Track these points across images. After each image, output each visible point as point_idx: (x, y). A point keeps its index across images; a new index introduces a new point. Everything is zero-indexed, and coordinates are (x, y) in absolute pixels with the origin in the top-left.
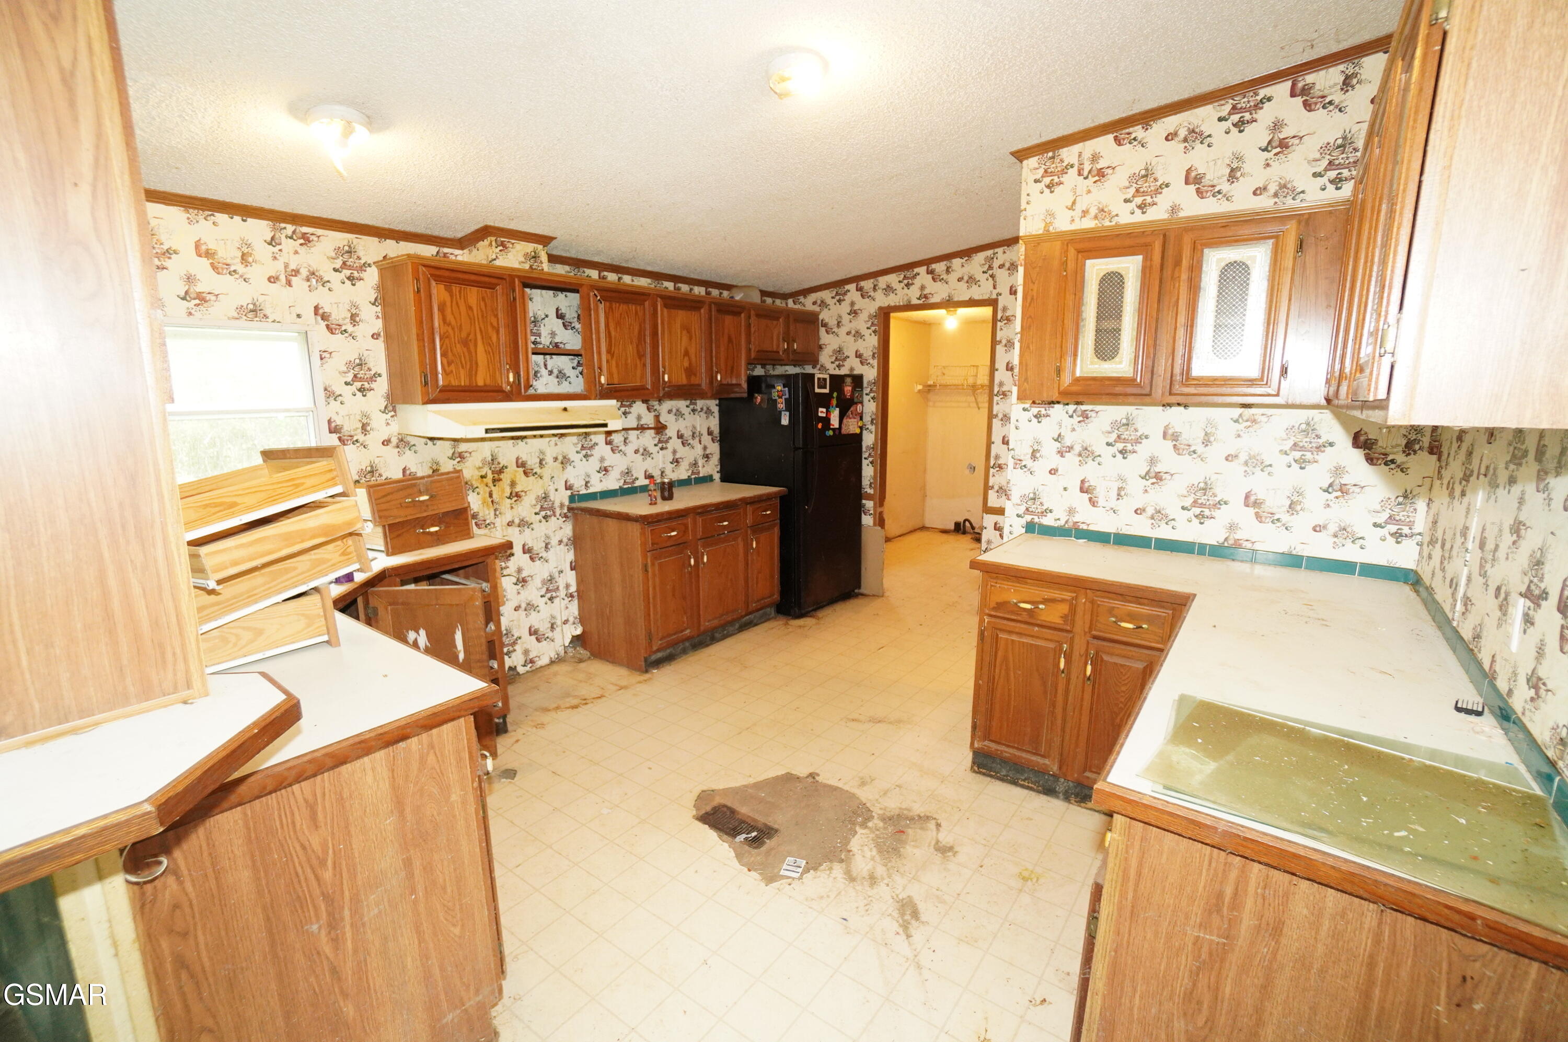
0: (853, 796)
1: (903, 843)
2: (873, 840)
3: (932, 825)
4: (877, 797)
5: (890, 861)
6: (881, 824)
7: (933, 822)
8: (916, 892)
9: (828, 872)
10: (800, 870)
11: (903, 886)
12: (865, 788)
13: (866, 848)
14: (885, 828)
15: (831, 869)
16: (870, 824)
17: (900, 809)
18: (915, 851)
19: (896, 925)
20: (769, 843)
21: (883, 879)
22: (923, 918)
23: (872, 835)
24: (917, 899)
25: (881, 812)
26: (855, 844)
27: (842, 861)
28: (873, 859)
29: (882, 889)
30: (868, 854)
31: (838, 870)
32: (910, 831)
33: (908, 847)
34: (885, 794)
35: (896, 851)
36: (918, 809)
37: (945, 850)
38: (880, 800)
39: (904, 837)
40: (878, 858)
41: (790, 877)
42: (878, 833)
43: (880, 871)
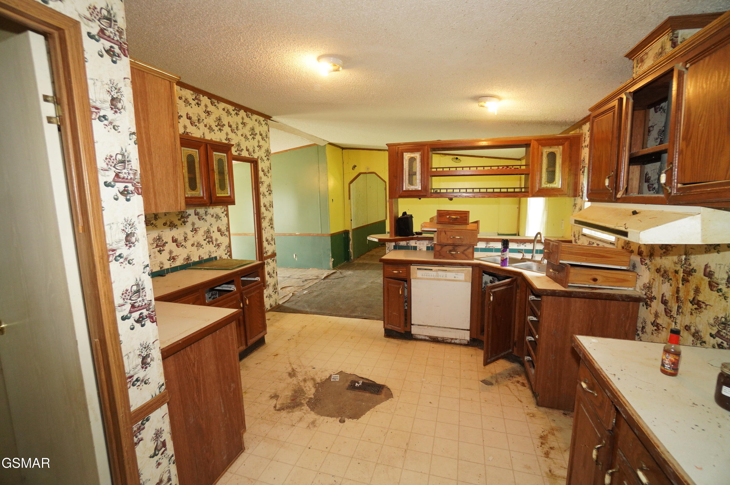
0: (318, 413)
1: (293, 396)
2: (306, 394)
3: (278, 407)
4: (305, 416)
5: (298, 388)
6: (302, 401)
7: (277, 408)
8: (289, 380)
9: (322, 379)
10: (332, 378)
11: (294, 381)
12: (312, 420)
13: (308, 390)
14: (301, 400)
15: (321, 380)
16: (307, 400)
17: (293, 412)
18: (288, 393)
19: (297, 370)
20: (349, 383)
21: (301, 381)
22: (287, 374)
23: (306, 395)
24: (289, 378)
25: (303, 407)
26: (313, 390)
27: (317, 383)
28: (305, 387)
29: (301, 378)
30: (307, 388)
31: (318, 380)
32: (289, 401)
33: (291, 394)
34: (301, 419)
35: (295, 392)
36: (284, 414)
37: (275, 396)
38: (303, 414)
39: (292, 398)
40: (303, 388)
41: (335, 375)
42: (304, 397)
43: (302, 384)
